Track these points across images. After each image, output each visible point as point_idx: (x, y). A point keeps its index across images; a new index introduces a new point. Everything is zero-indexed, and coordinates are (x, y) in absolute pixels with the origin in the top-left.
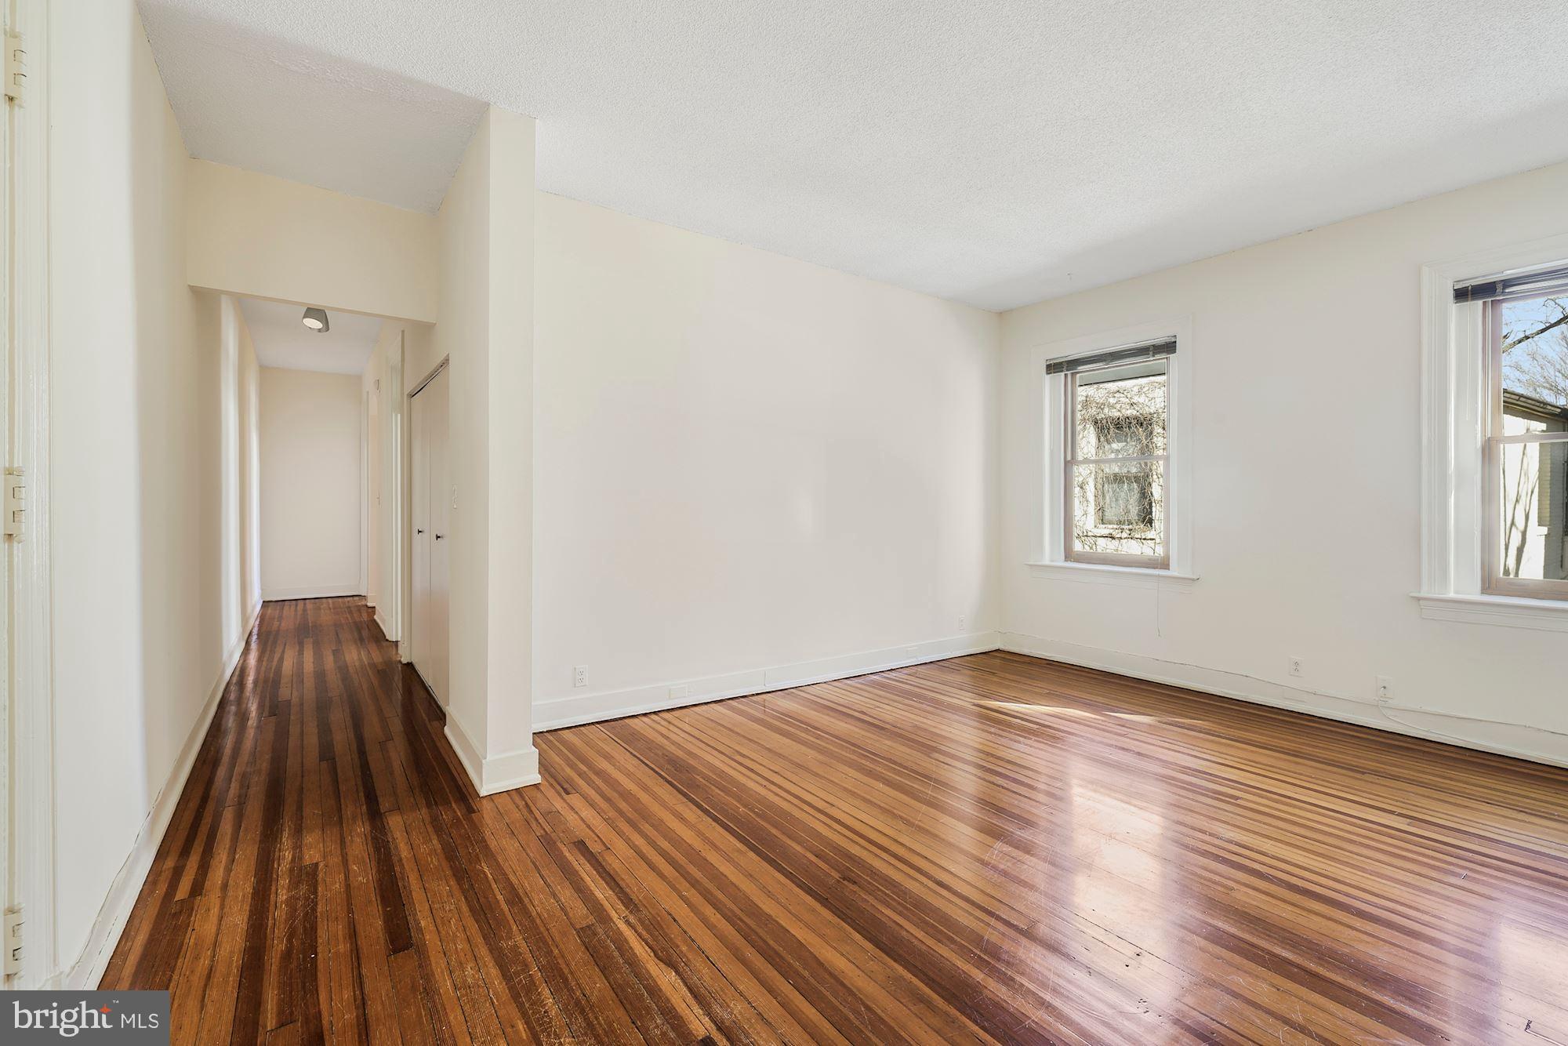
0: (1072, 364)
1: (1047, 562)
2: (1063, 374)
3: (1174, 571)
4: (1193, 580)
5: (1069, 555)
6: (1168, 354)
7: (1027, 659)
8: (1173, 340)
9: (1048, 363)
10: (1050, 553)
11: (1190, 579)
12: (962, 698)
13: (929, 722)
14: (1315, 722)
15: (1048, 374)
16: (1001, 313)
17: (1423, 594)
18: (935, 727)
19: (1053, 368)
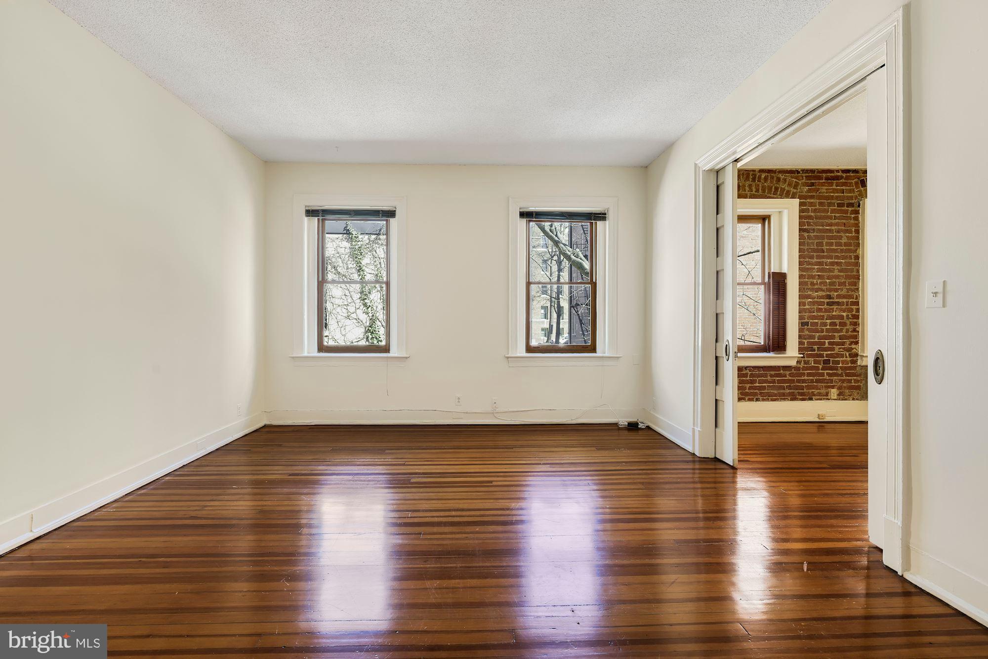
0: (326, 212)
1: (306, 354)
2: (316, 218)
3: (394, 352)
4: (406, 358)
5: (321, 348)
6: (389, 217)
7: (290, 429)
8: (394, 210)
9: (307, 209)
10: (309, 348)
11: (404, 357)
12: (276, 472)
13: (269, 503)
14: (469, 428)
15: (307, 216)
16: (266, 162)
17: (509, 355)
18: (278, 505)
19: (311, 213)
